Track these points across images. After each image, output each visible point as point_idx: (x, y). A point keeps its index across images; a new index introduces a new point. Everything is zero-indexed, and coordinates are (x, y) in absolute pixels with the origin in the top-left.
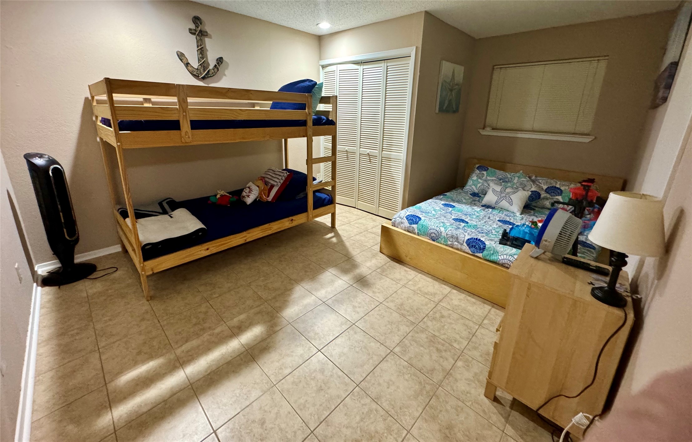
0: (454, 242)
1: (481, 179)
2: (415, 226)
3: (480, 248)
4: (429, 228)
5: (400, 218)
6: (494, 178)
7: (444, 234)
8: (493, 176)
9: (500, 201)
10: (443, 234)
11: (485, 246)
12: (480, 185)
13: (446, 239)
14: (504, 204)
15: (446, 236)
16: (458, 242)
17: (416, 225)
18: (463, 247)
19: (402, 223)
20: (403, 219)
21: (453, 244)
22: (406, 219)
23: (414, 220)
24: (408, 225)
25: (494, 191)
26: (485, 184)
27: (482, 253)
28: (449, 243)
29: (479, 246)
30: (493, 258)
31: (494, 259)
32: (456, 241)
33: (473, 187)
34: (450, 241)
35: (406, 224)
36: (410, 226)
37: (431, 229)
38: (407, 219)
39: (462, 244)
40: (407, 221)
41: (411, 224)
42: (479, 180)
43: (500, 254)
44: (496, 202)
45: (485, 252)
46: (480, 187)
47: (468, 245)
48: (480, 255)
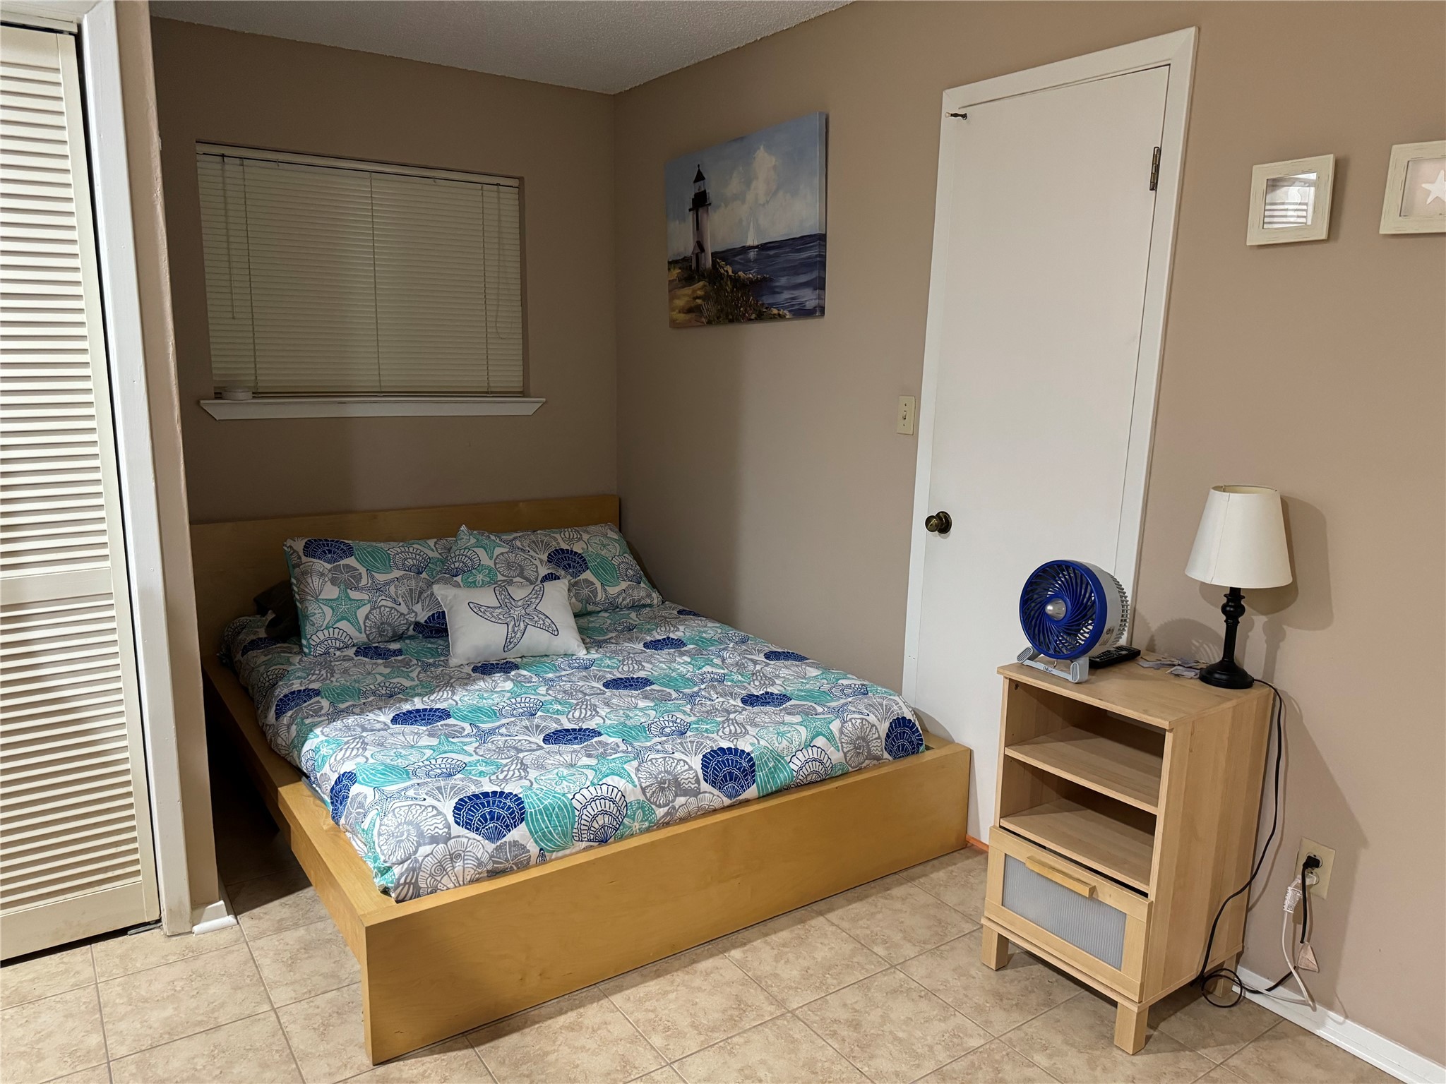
0: (673, 801)
1: (357, 589)
2: (519, 834)
3: (744, 770)
4: (579, 806)
5: (435, 840)
6: (396, 574)
7: (634, 795)
8: (388, 569)
9: (519, 635)
10: (630, 798)
11: (751, 759)
12: (366, 609)
13: (645, 807)
14: (535, 638)
15: (642, 798)
16: (686, 793)
17: (523, 825)
18: (703, 799)
19: (454, 857)
20: (448, 838)
21: (674, 808)
22: (464, 832)
23: (497, 811)
24: (490, 847)
25: (477, 609)
26: (384, 603)
27: (754, 781)
28: (660, 812)
29: (739, 769)
30: (782, 777)
31: (785, 780)
32: (677, 795)
33: (343, 625)
34: (660, 806)
35: (478, 847)
36: (498, 849)
37: (585, 807)
38: (468, 825)
39: (696, 793)
40: (472, 835)
41: (500, 835)
42: (354, 595)
43: (788, 759)
44: (508, 641)
45: (760, 775)
46: (367, 617)
47: (713, 784)
48: (752, 792)
